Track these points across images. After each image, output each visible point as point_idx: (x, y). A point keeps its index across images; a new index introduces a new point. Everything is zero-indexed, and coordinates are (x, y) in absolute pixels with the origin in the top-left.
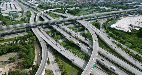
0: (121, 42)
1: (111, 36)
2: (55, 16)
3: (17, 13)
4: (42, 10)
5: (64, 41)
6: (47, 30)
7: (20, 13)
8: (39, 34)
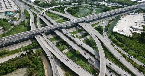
0: (124, 50)
1: (115, 42)
2: (55, 16)
3: (14, 14)
4: (40, 7)
5: (70, 51)
6: (51, 37)
7: (17, 14)
8: (44, 44)
